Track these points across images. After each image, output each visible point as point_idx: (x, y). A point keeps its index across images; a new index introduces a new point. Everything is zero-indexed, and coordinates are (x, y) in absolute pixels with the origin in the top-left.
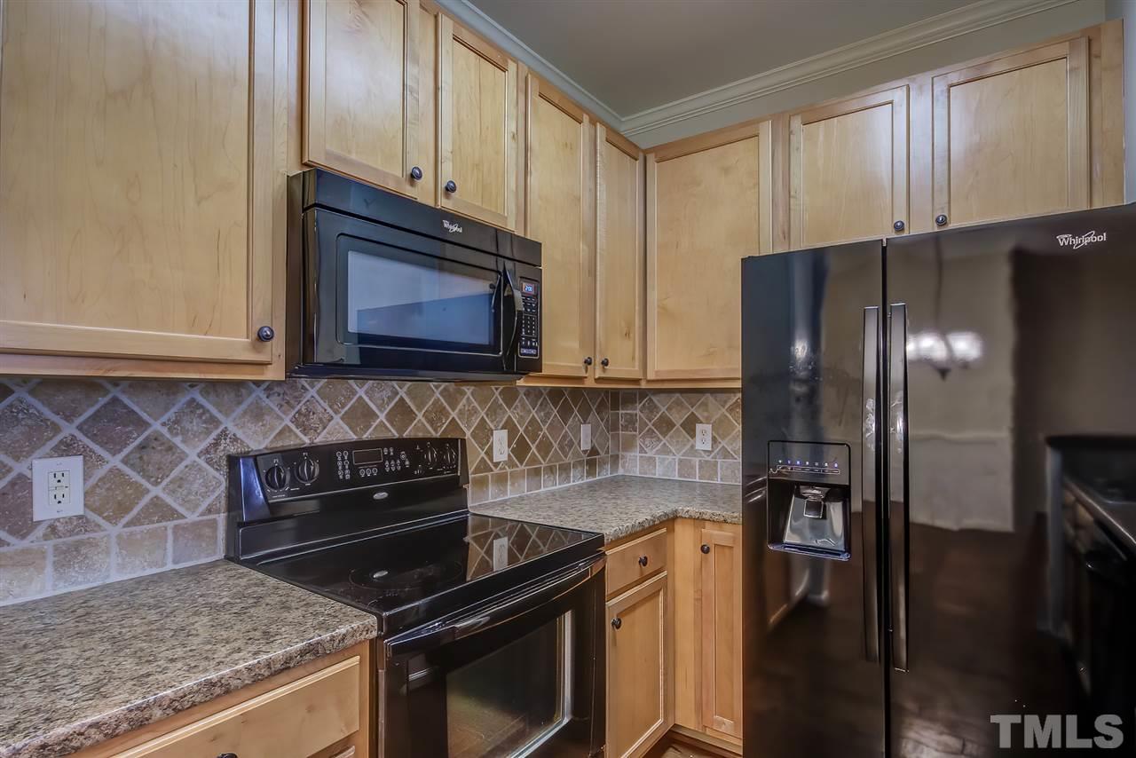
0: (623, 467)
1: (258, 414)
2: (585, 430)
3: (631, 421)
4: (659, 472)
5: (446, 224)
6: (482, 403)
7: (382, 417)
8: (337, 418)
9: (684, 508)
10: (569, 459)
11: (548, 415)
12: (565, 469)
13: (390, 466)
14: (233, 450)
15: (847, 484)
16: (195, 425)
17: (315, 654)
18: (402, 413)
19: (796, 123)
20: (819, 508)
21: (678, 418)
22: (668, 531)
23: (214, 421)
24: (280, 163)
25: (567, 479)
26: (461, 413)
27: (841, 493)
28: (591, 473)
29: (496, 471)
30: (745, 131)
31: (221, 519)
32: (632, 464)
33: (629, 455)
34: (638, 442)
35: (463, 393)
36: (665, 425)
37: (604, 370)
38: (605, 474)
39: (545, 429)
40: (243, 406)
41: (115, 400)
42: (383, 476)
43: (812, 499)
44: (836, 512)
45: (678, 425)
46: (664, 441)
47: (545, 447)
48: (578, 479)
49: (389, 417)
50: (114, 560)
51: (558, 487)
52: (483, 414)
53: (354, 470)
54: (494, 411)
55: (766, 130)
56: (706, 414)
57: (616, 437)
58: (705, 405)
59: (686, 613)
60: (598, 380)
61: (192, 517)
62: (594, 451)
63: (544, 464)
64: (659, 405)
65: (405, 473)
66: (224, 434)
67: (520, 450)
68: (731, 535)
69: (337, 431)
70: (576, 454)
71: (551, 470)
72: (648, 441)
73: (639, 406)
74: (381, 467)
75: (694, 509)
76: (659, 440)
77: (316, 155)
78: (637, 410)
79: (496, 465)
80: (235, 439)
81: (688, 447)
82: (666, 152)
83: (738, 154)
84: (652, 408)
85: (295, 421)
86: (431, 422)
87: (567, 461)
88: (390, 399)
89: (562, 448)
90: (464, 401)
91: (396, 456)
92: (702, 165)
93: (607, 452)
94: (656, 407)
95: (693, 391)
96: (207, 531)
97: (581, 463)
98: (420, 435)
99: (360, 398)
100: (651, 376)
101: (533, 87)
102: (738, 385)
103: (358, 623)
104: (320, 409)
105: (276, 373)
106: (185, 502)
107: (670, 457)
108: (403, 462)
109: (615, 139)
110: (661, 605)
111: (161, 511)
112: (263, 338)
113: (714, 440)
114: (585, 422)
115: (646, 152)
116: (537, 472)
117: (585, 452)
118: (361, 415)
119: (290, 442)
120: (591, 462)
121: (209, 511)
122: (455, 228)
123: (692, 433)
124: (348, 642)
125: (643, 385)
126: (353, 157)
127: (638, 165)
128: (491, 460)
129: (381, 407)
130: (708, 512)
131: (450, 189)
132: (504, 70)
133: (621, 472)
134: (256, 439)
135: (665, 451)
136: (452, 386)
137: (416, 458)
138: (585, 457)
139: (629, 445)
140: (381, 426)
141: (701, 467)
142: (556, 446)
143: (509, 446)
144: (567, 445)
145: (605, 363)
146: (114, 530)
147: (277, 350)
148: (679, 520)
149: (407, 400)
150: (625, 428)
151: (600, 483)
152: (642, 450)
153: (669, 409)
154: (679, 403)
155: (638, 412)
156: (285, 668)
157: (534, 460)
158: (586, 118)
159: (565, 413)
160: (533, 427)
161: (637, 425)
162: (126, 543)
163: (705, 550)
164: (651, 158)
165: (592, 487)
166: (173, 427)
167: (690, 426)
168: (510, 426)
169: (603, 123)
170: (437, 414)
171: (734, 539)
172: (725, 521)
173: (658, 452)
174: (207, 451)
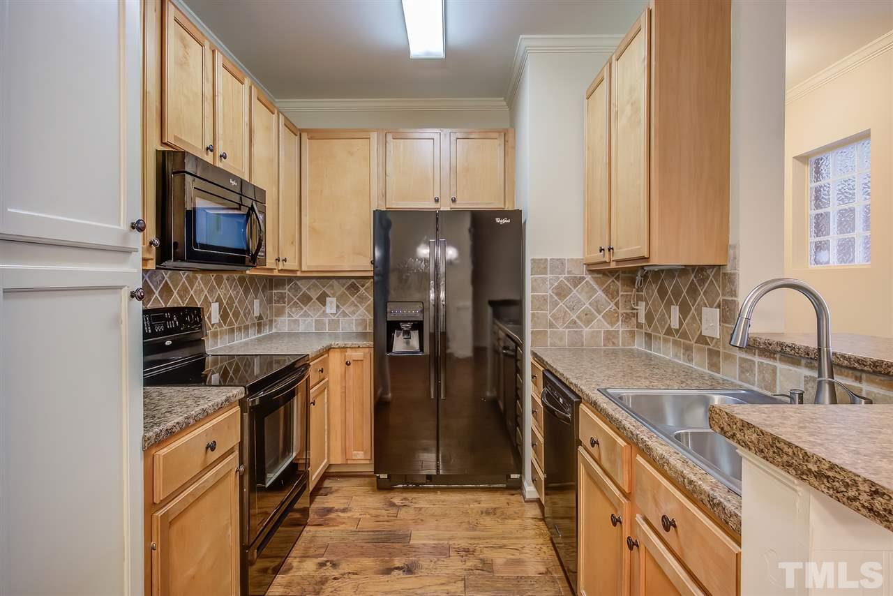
0: (275, 327)
2: (256, 303)
3: (281, 298)
4: (301, 329)
5: (231, 181)
6: (206, 285)
7: (157, 293)
9: (334, 343)
10: (249, 322)
11: (238, 293)
12: (246, 329)
13: (170, 325)
15: (422, 319)
18: (166, 291)
19: (390, 137)
20: (407, 333)
21: (314, 295)
22: (328, 355)
24: (155, 145)
25: (247, 335)
26: (195, 292)
27: (418, 326)
28: (259, 332)
29: (213, 329)
30: (362, 134)
32: (283, 324)
33: (280, 319)
34: (287, 310)
35: (196, 278)
36: (306, 299)
37: (284, 265)
38: (266, 332)
39: (236, 302)
42: (167, 332)
43: (405, 329)
44: (415, 336)
45: (314, 299)
46: (305, 309)
47: (236, 315)
48: (253, 335)
51: (243, 340)
52: (206, 292)
53: (153, 328)
54: (211, 290)
55: (374, 136)
56: (332, 292)
57: (271, 308)
58: (332, 286)
59: (336, 401)
60: (280, 271)
62: (260, 318)
63: (236, 326)
64: (301, 286)
65: (177, 329)
67: (224, 316)
68: (363, 354)
70: (252, 319)
71: (240, 329)
72: (294, 310)
73: (287, 287)
74: (165, 325)
75: (341, 343)
76: (302, 309)
77: (169, 138)
78: (286, 290)
79: (213, 325)
81: (321, 311)
82: (315, 134)
83: (358, 144)
84: (297, 288)
86: (181, 297)
87: (247, 323)
89: (245, 315)
90: (197, 284)
91: (172, 319)
92: (338, 146)
93: (267, 318)
94: (300, 288)
95: (325, 279)
97: (254, 325)
98: (175, 306)
100: (303, 269)
101: (255, 93)
102: (371, 274)
103: (237, 392)
105: (152, 265)
107: (309, 319)
108: (175, 322)
110: (326, 397)
112: (152, 246)
113: (338, 307)
114: (256, 299)
115: (301, 131)
116: (232, 331)
117: (256, 317)
120: (260, 324)
122: (233, 183)
123: (324, 303)
124: (233, 400)
125: (299, 274)
126: (183, 138)
127: (297, 138)
128: (210, 322)
129: (156, 288)
130: (349, 343)
131: (223, 156)
132: (242, 84)
133: (274, 331)
135: (306, 315)
136: (191, 273)
137: (181, 320)
138: (256, 321)
139: (280, 313)
141: (329, 323)
142: (242, 313)
143: (219, 314)
144: (248, 313)
145: (284, 260)
148: (332, 350)
149: (169, 282)
150: (278, 302)
151: (264, 338)
152: (290, 316)
153: (309, 289)
154: (314, 285)
155: (286, 291)
156: (221, 409)
157: (231, 323)
158: (275, 111)
159: (246, 291)
160: (231, 301)
161: (286, 299)
163: (348, 364)
164: (304, 136)
165: (259, 340)
167: (322, 300)
168: (219, 300)
169: (282, 114)
170: (184, 292)
171: (365, 356)
172: (359, 347)
173: (301, 316)
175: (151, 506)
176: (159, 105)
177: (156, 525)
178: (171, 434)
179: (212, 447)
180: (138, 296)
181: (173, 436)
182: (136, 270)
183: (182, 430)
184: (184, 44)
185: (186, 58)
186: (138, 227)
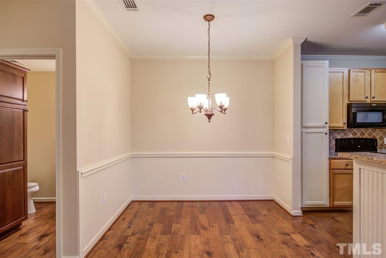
1: (339, 133)
5: (373, 105)
6: (381, 132)
7: (359, 134)
8: (351, 134)
13: (360, 142)
14: (336, 138)
18: (363, 134)
23: (333, 134)
24: (346, 102)
26: (376, 134)
29: (385, 146)
31: (334, 147)
35: (376, 130)
40: (337, 132)
42: (360, 144)
49: (360, 134)
52: (381, 134)
53: (354, 142)
61: (331, 146)
65: (363, 143)
69: (351, 136)
77: (351, 100)
80: (336, 136)
85: (344, 134)
88: (360, 131)
90: (377, 132)
91: (362, 141)
99: (355, 131)
105: (346, 128)
112: (344, 124)
118: (355, 134)
119: (344, 137)
121: (333, 146)
122: (375, 105)
126: (356, 98)
128: (384, 144)
131: (373, 98)
134: (339, 137)
136: (373, 129)
137: (366, 141)
140: (358, 135)
147: (346, 125)
149: (364, 132)
170: (370, 134)
174: (332, 138)
175: (330, 169)
176: (348, 93)
177: (331, 172)
178: (335, 159)
179: (347, 165)
180: (326, 134)
181: (336, 159)
182: (326, 130)
183: (338, 159)
184: (357, 76)
185: (358, 78)
186: (326, 123)
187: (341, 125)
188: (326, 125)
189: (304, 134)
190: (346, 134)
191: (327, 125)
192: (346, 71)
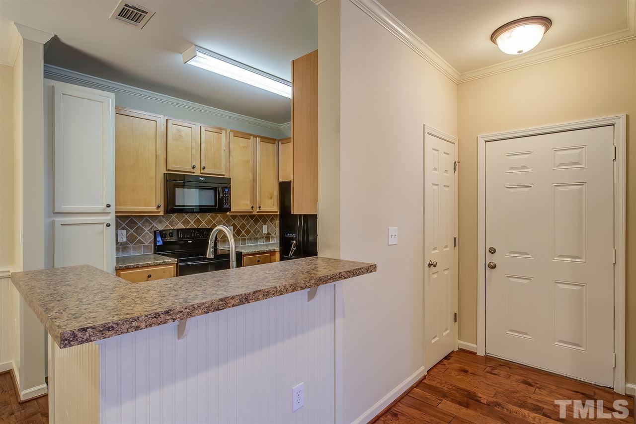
1: (160, 222)
2: (265, 227)
5: (200, 178)
6: (224, 219)
7: (192, 223)
8: (180, 223)
10: (258, 236)
11: (249, 222)
12: (256, 239)
13: (193, 235)
14: (155, 230)
16: (147, 224)
17: (165, 264)
18: (198, 222)
22: (270, 255)
23: (151, 223)
24: (162, 170)
25: (257, 242)
28: (268, 241)
31: (153, 245)
37: (260, 209)
38: (274, 242)
39: (248, 226)
40: (157, 220)
41: (132, 219)
42: (191, 237)
47: (248, 232)
48: (262, 243)
49: (194, 223)
50: (132, 251)
51: (253, 244)
52: (224, 222)
53: (183, 236)
54: (228, 221)
60: (258, 212)
61: (147, 244)
62: (269, 234)
63: (248, 237)
65: (197, 237)
66: (153, 226)
67: (238, 233)
69: (180, 226)
70: (261, 235)
71: (250, 239)
74: (191, 235)
77: (169, 168)
80: (156, 227)
82: (284, 141)
85: (169, 223)
87: (256, 236)
88: (195, 218)
89: (255, 232)
90: (218, 218)
91: (195, 232)
93: (275, 235)
96: (150, 247)
97: (263, 237)
101: (231, 135)
103: (174, 260)
104: (175, 221)
105: (162, 214)
106: (145, 240)
109: (264, 140)
111: (140, 242)
112: (159, 207)
114: (265, 225)
115: (278, 141)
116: (245, 240)
117: (265, 234)
118: (186, 222)
119: (168, 228)
120: (268, 237)
121: (150, 243)
122: (203, 179)
124: (171, 262)
126: (178, 166)
127: (275, 145)
129: (192, 220)
132: (221, 133)
134: (160, 227)
136: (214, 214)
137: (200, 233)
138: (265, 236)
140: (192, 225)
142: (252, 232)
143: (234, 231)
144: (257, 232)
145: (260, 207)
146: (132, 245)
147: (162, 208)
149: (200, 218)
156: (159, 265)
157: (243, 235)
158: (252, 137)
159: (256, 222)
160: (243, 226)
162: (134, 248)
164: (280, 143)
166: (143, 224)
168: (234, 226)
169: (259, 136)
170: (209, 222)
174: (149, 230)
179: (149, 276)
180: (108, 225)
181: (130, 268)
182: (111, 218)
183: (134, 268)
184: (179, 131)
185: (180, 135)
186: (108, 206)
187: (153, 208)
188: (108, 210)
189: (57, 226)
190: (172, 222)
191: (113, 209)
192: (161, 120)
